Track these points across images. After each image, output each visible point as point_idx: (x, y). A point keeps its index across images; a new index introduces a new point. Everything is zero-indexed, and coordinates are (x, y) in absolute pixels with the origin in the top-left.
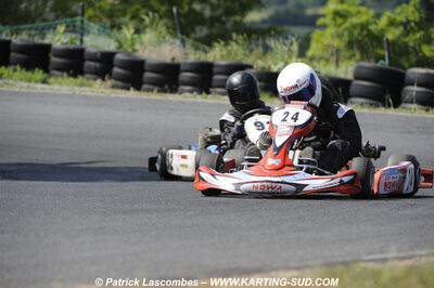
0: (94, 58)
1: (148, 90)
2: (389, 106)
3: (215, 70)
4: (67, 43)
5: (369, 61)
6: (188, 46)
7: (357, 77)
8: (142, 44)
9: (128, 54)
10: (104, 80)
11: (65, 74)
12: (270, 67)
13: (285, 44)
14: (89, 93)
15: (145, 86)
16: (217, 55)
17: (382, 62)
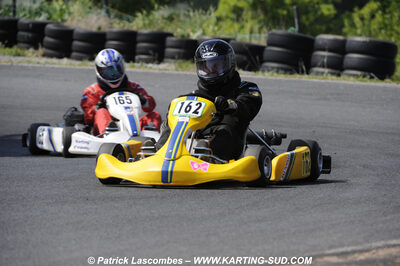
0: (26, 28)
2: (303, 72)
3: (139, 38)
5: (280, 28)
6: (112, 16)
7: (270, 44)
8: (70, 14)
9: (58, 24)
10: (36, 48)
12: (189, 35)
15: (74, 54)
16: (140, 23)
17: (292, 28)
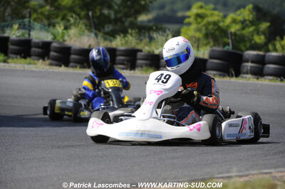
0: (37, 45)
1: (73, 67)
2: (232, 76)
3: (118, 53)
4: (19, 36)
5: (219, 46)
6: (99, 38)
7: (211, 57)
8: (69, 36)
9: (60, 43)
10: (44, 60)
11: (19, 57)
12: (153, 51)
13: (163, 36)
14: (34, 69)
15: (71, 64)
16: (119, 43)
17: (227, 47)
